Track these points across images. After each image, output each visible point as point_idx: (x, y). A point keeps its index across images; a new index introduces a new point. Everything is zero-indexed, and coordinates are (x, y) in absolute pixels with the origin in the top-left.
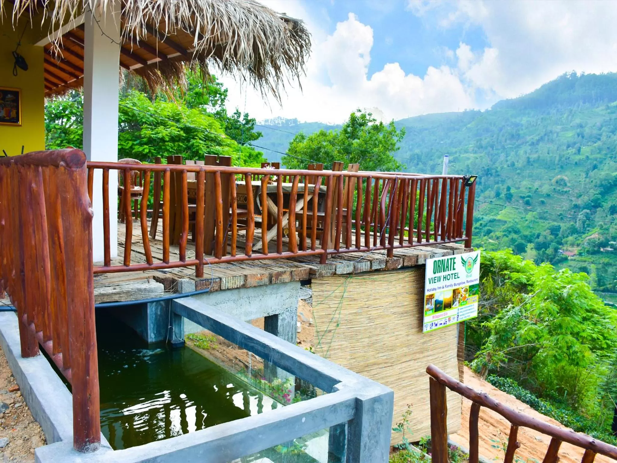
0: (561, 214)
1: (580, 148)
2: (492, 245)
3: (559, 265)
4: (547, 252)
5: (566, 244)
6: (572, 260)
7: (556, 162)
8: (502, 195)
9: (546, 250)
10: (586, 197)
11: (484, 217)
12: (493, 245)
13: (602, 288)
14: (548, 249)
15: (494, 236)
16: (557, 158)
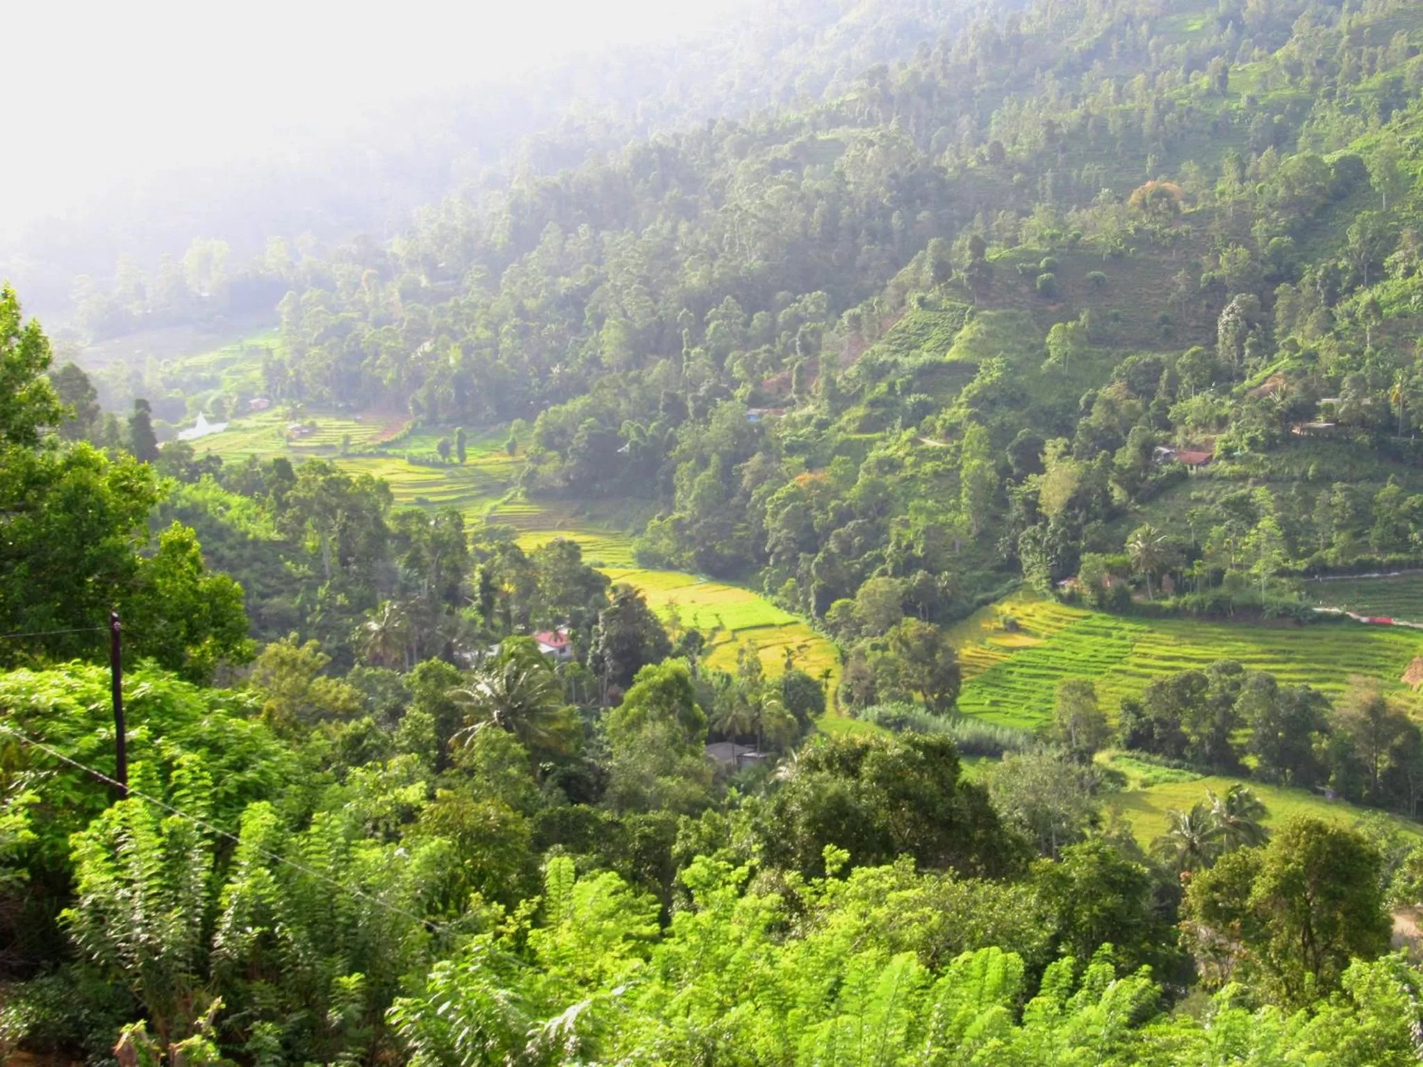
0: (1165, 320)
1: (1225, 70)
2: (935, 458)
3: (1162, 500)
4: (1118, 460)
5: (1182, 422)
6: (1201, 478)
7: (1146, 127)
8: (960, 274)
9: (1113, 455)
10: (1241, 249)
11: (900, 358)
12: (937, 457)
13: (1302, 565)
14: (1119, 451)
15: (939, 424)
16: (1150, 115)
